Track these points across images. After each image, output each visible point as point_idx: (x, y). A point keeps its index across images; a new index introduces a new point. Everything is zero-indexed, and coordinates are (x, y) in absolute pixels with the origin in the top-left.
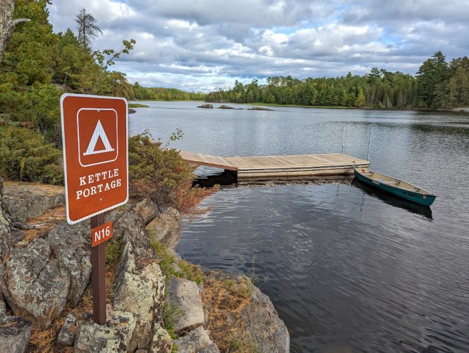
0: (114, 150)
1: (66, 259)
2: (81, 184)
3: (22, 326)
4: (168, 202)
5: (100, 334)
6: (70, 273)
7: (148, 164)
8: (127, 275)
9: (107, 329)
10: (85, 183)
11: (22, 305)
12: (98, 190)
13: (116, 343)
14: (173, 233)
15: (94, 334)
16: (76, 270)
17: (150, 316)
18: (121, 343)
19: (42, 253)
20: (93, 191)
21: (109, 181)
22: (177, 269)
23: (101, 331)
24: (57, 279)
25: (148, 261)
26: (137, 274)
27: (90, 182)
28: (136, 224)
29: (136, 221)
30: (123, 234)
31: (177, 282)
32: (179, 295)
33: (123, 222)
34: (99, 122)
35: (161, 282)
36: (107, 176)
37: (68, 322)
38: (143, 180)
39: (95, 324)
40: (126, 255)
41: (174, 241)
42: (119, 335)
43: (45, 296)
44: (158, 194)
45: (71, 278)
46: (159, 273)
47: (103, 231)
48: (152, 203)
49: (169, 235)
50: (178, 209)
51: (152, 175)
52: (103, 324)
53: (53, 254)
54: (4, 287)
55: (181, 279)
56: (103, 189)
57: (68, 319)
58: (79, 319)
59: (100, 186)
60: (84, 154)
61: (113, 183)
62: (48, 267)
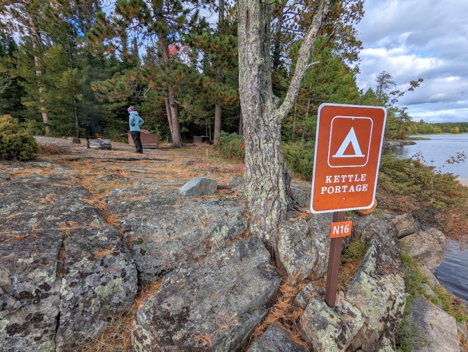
0: (364, 156)
1: (317, 240)
2: (327, 182)
3: (275, 275)
4: (433, 223)
5: (325, 315)
6: (318, 252)
7: (416, 184)
8: (363, 275)
9: (332, 313)
10: (330, 182)
11: (282, 261)
12: (342, 190)
13: (335, 332)
14: (433, 254)
15: (320, 311)
16: (323, 252)
17: (380, 326)
18: (342, 334)
19: (302, 230)
20: (338, 189)
21: (355, 184)
22: (430, 292)
23: (327, 312)
24: (308, 253)
25: (392, 270)
26: (375, 278)
27: (335, 182)
28: (388, 232)
29: (389, 230)
30: (372, 237)
31: (426, 305)
32: (427, 320)
33: (375, 227)
34: (352, 129)
35: (401, 298)
36: (353, 179)
37: (307, 289)
38: (407, 196)
39: (324, 303)
40: (368, 256)
41: (433, 262)
42: (342, 326)
43: (297, 262)
44: (422, 213)
45: (318, 256)
46: (401, 288)
47: (342, 227)
48: (412, 219)
49: (427, 254)
50: (444, 233)
51: (418, 194)
52: (331, 307)
53: (309, 234)
54: (275, 244)
55: (433, 305)
56: (347, 190)
57: (307, 287)
58: (315, 290)
59: (345, 187)
60: (333, 156)
61: (359, 187)
62: (304, 241)
